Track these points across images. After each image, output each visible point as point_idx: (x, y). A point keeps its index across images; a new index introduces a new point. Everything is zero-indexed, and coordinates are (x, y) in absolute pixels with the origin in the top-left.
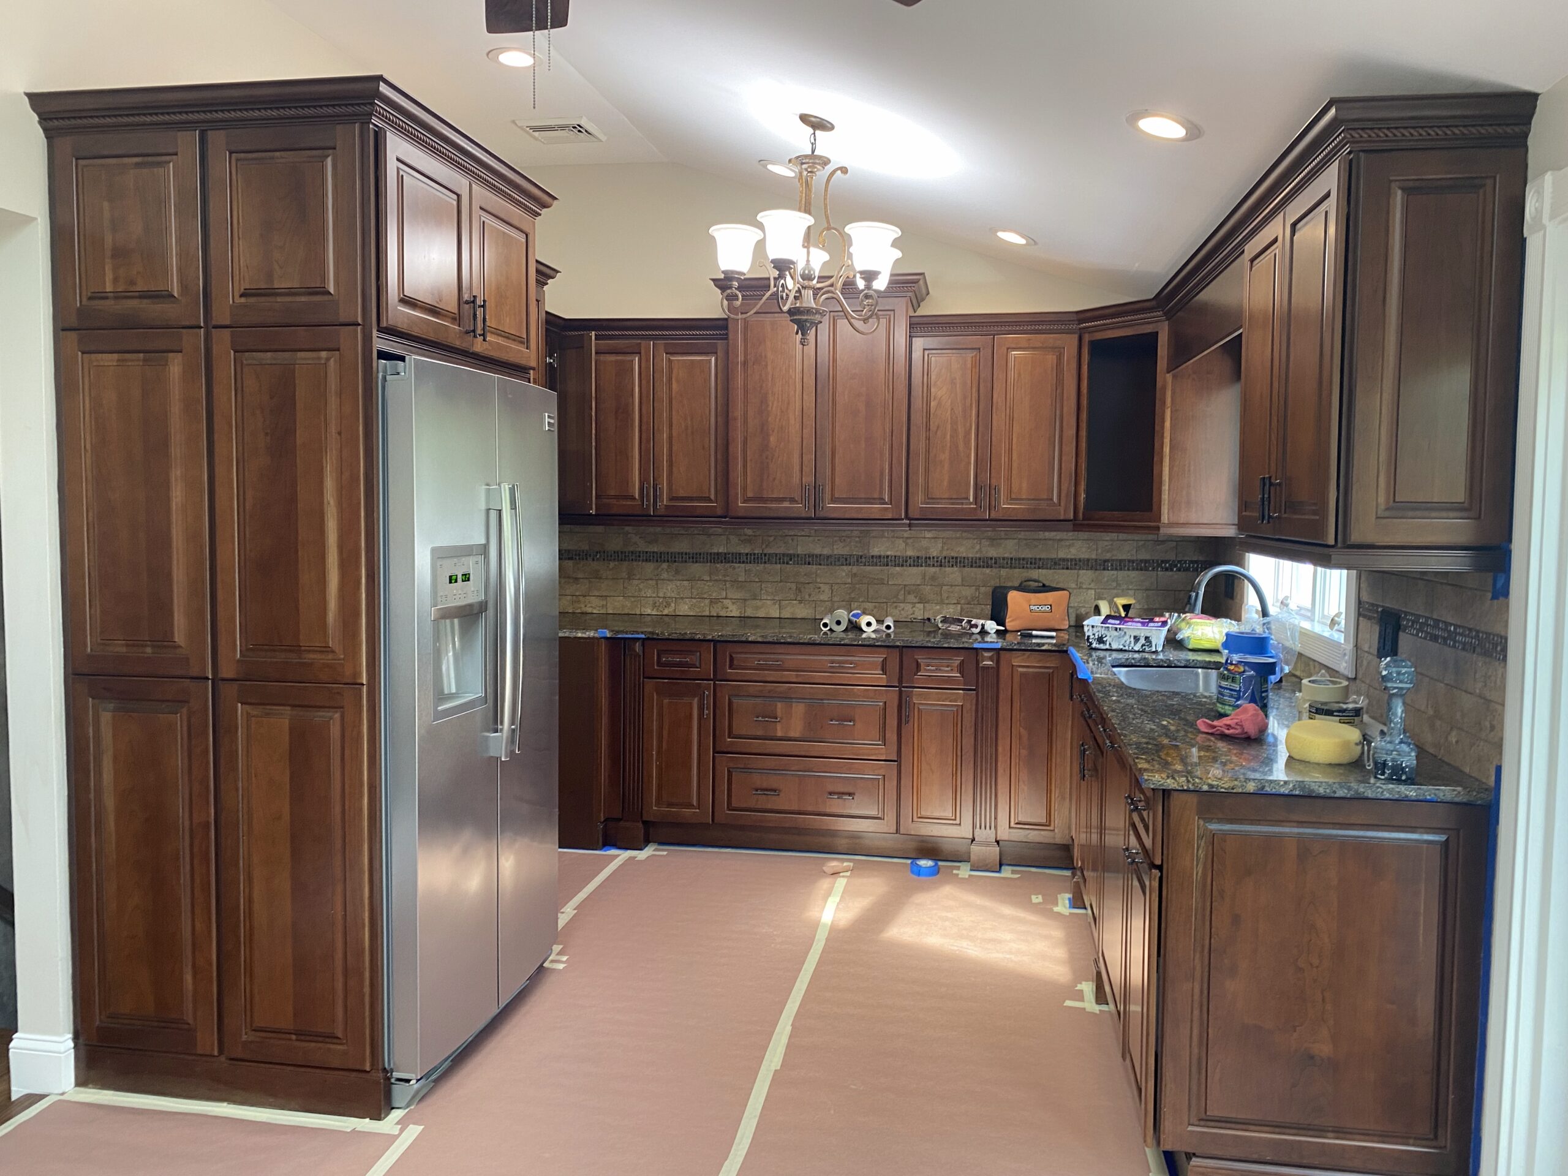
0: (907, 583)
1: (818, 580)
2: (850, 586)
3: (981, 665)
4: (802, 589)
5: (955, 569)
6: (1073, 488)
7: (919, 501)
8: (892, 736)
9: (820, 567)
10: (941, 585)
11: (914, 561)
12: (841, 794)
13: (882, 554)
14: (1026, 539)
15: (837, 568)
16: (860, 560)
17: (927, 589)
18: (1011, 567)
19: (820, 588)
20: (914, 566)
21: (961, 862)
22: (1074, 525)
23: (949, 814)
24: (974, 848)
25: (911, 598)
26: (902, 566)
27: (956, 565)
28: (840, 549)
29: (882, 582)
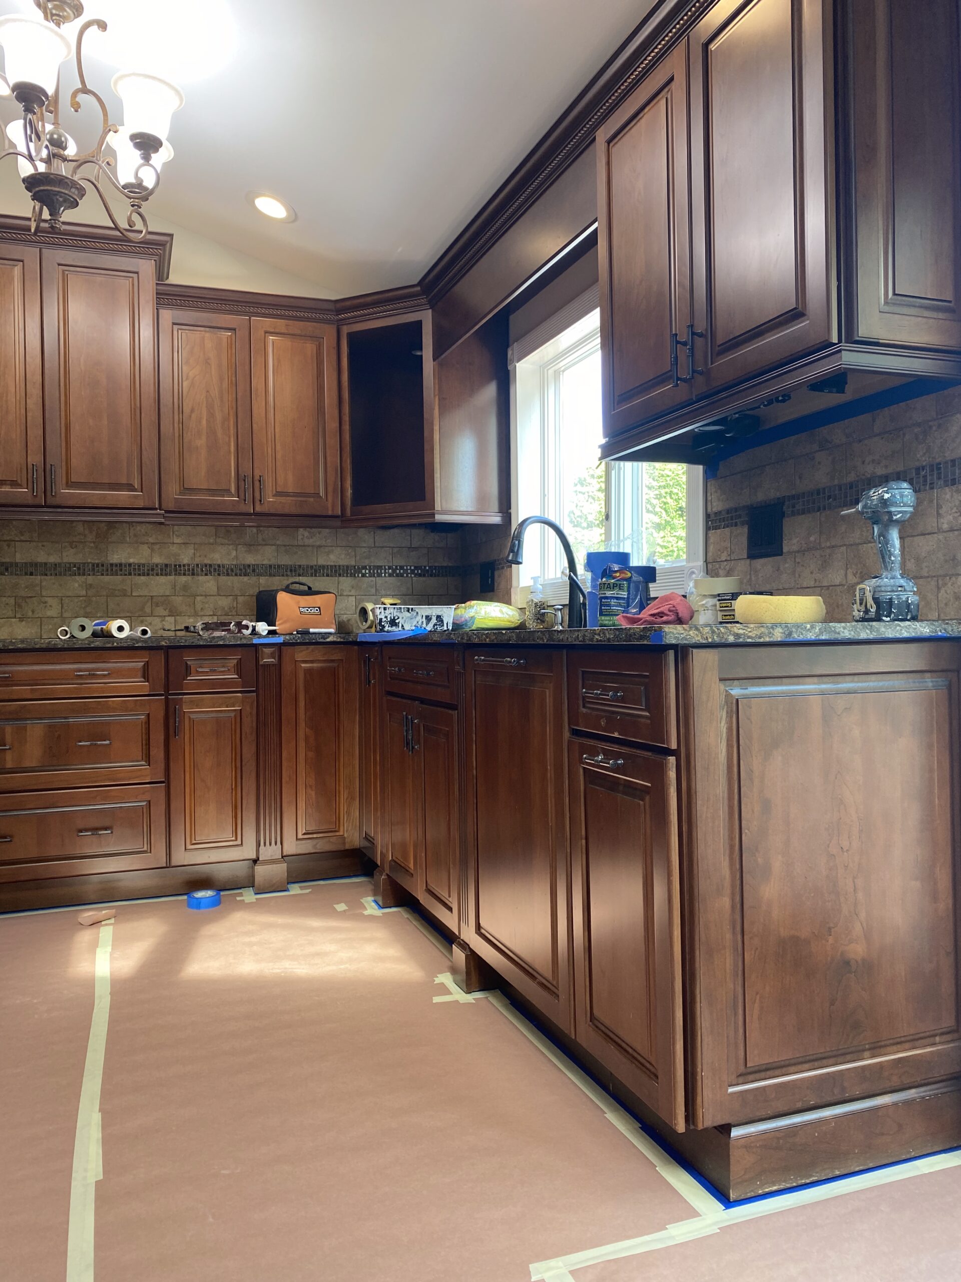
0: (154, 594)
1: (44, 593)
2: (84, 598)
3: (261, 663)
4: (23, 604)
5: (209, 577)
6: (340, 483)
7: (172, 492)
8: (158, 753)
9: (45, 577)
10: (195, 596)
11: (162, 570)
12: (95, 830)
13: (123, 561)
14: (285, 546)
15: (69, 578)
16: (96, 569)
17: (178, 600)
18: (270, 575)
19: (46, 602)
20: (162, 575)
21: (240, 888)
22: (342, 521)
23: (229, 835)
24: (259, 869)
25: (160, 611)
26: (148, 575)
27: (211, 573)
28: (70, 556)
29: (124, 594)
